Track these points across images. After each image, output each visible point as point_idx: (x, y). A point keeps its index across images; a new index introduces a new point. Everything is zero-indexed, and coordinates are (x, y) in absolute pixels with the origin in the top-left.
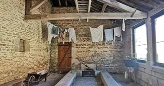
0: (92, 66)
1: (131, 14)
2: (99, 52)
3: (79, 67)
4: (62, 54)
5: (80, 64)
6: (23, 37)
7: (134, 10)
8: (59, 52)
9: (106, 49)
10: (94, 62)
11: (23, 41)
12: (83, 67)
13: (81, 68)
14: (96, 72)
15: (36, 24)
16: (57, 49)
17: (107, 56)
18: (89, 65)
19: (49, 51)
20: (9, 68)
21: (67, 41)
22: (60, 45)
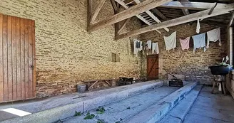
0: (179, 77)
1: (208, 11)
2: (188, 61)
3: (166, 77)
4: (151, 65)
5: (167, 75)
6: (114, 52)
7: (213, 4)
8: (148, 63)
9: (198, 58)
10: (182, 73)
11: (114, 55)
12: (170, 77)
13: (167, 78)
16: (146, 61)
17: (199, 66)
19: (139, 63)
20: (106, 71)
21: (150, 54)
22: (148, 57)
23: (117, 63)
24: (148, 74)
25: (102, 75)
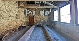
0: (40, 23)
1: (53, 7)
5: (36, 23)
6: (18, 14)
8: (30, 19)
9: (45, 18)
14: (42, 25)
15: (22, 10)
18: (39, 23)
19: (26, 18)
20: (13, 24)
21: (32, 15)
22: (30, 16)
23: (19, 19)
24: (30, 23)
25: (10, 27)
